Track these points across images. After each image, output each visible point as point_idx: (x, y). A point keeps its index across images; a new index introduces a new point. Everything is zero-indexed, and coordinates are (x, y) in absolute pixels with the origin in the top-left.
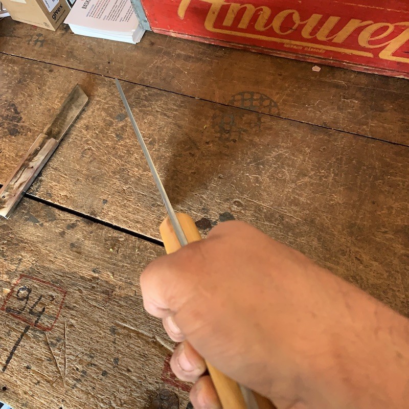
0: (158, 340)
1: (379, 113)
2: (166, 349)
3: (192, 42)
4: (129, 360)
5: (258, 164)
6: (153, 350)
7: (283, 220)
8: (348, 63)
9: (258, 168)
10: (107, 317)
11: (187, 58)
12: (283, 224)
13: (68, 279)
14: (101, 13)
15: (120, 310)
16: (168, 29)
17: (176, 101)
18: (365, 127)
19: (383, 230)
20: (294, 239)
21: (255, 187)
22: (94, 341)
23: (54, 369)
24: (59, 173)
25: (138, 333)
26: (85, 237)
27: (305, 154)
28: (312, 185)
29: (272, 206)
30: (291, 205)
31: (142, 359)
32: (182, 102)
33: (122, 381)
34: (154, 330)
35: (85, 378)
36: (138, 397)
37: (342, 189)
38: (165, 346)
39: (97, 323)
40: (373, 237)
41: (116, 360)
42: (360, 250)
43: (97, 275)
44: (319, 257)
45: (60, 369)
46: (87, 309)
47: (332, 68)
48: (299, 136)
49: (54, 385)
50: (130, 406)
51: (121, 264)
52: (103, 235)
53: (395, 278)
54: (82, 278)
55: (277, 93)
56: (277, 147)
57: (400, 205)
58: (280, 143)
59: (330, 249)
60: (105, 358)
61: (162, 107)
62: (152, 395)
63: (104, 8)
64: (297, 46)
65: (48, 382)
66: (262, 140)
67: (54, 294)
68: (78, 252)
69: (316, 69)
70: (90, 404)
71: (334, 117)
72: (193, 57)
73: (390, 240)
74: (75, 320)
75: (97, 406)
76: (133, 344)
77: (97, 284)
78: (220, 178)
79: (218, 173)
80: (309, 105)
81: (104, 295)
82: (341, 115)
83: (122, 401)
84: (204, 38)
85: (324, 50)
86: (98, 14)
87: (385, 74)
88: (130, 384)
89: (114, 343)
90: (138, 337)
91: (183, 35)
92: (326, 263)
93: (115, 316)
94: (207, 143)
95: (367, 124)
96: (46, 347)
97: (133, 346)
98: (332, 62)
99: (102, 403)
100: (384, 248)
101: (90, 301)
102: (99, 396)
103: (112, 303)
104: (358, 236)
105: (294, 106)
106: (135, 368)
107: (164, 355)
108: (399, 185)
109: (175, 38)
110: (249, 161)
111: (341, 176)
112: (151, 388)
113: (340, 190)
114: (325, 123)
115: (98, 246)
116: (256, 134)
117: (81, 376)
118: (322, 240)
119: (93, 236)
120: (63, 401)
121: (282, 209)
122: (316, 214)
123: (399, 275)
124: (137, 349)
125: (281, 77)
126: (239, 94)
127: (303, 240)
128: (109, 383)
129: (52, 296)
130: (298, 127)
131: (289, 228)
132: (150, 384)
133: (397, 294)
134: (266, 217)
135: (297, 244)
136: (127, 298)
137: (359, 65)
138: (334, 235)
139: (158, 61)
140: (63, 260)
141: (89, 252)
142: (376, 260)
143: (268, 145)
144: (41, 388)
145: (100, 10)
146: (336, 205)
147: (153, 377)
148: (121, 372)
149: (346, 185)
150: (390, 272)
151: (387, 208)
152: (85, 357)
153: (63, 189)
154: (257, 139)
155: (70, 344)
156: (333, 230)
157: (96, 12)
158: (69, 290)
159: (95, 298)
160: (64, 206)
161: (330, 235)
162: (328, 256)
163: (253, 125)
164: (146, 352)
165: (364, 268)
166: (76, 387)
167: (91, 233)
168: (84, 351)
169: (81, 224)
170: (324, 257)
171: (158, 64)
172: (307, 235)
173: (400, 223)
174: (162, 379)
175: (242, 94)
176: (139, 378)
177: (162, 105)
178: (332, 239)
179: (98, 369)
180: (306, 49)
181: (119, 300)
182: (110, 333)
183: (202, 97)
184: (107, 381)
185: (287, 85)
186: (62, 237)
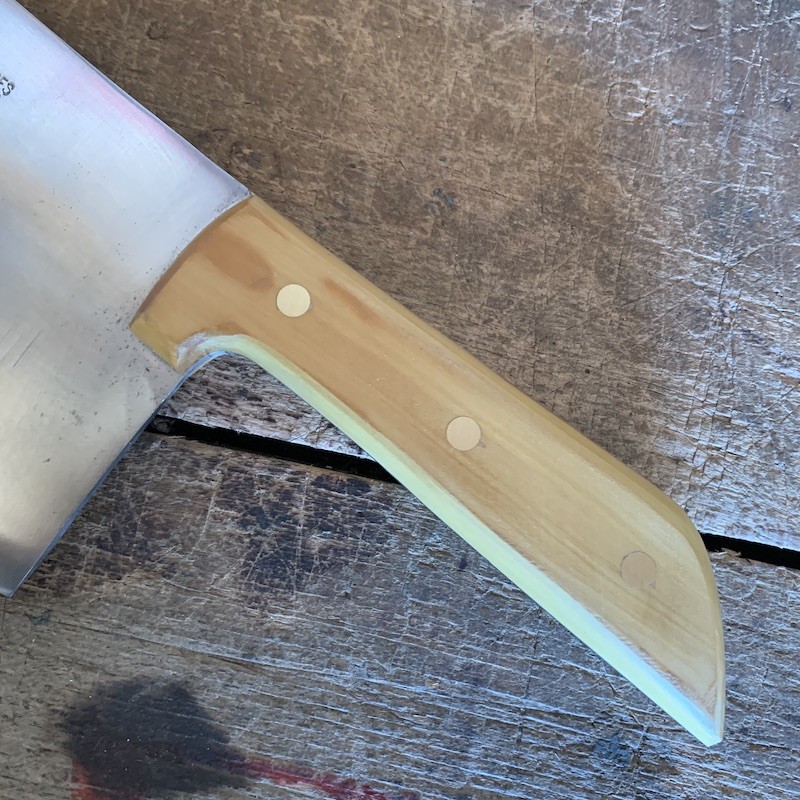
20: (505, 287)
21: (318, 71)
28: (550, 43)
30: (477, 138)
37: (664, 53)
44: (608, 347)
59: (648, 308)
118: (613, 278)
121: (443, 159)
122: (581, 171)
127: (541, 286)
149: (680, 39)
156: (650, 229)
161: (645, 252)
170: (631, 343)
172: (553, 264)
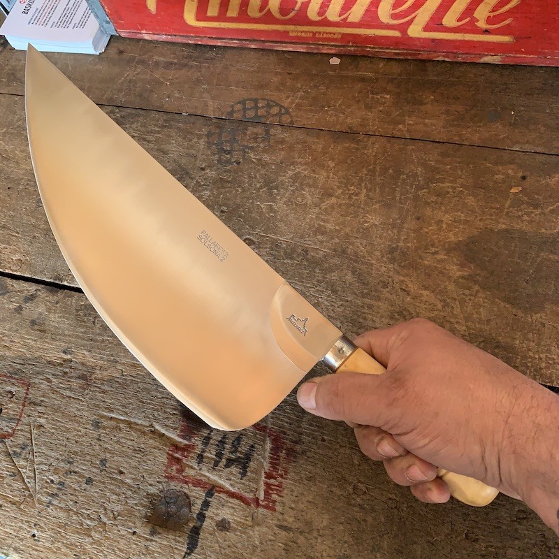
0: (157, 427)
1: (417, 107)
2: (169, 438)
3: (173, 44)
4: (120, 459)
5: (271, 189)
6: (151, 441)
7: (308, 254)
8: (373, 48)
9: (271, 194)
10: (87, 409)
11: (169, 65)
12: (307, 260)
13: (31, 367)
14: (48, 19)
15: (103, 397)
16: (138, 29)
17: (158, 121)
18: (400, 126)
19: (433, 250)
22: (73, 442)
23: (20, 485)
24: (9, 231)
25: (129, 424)
26: (49, 310)
27: (329, 169)
29: (292, 239)
31: (137, 455)
32: (165, 120)
33: (113, 487)
34: (151, 416)
35: (63, 491)
36: (136, 505)
38: (167, 433)
39: (74, 418)
40: (420, 261)
41: (103, 462)
42: (405, 279)
43: (69, 357)
45: (29, 485)
46: (59, 402)
47: (353, 57)
48: (319, 147)
49: (22, 507)
50: (126, 518)
51: (100, 338)
52: (74, 304)
53: (453, 308)
54: (49, 363)
55: (288, 97)
56: (293, 164)
57: (451, 216)
58: (296, 160)
60: (88, 461)
61: (140, 131)
62: (155, 500)
63: (52, 12)
64: (306, 32)
65: (14, 503)
66: (273, 158)
67: (13, 389)
68: (41, 331)
69: (335, 61)
70: (72, 523)
71: (362, 118)
72: (175, 64)
73: (442, 261)
74: (44, 418)
75: (81, 524)
76: (125, 438)
77: (71, 367)
78: (222, 212)
79: (221, 206)
80: (329, 107)
81: (81, 381)
82: (370, 115)
83: (115, 513)
84: (186, 36)
85: (339, 33)
86: (44, 20)
87: (420, 57)
88: (124, 490)
89: (99, 440)
90: (130, 428)
91: (159, 36)
92: (364, 299)
93: (97, 406)
94: (203, 169)
95: (403, 123)
96: (8, 459)
97: (124, 441)
98: (352, 49)
99: (89, 519)
100: (436, 272)
101: (62, 391)
102: (84, 511)
103: (92, 389)
104: (401, 263)
105: (311, 111)
106: (128, 468)
107: (166, 445)
108: (448, 192)
109: (151, 41)
110: (258, 185)
111: (375, 191)
112: (153, 490)
113: (375, 209)
114: (350, 128)
115: (68, 319)
116: (265, 151)
117: (58, 489)
119: (60, 306)
120: (35, 525)
123: (457, 303)
124: (130, 443)
125: (290, 76)
126: (239, 103)
128: (96, 492)
129: (11, 392)
130: (318, 137)
131: (315, 263)
132: (150, 485)
133: (456, 326)
134: (285, 253)
135: (327, 282)
136: (111, 380)
137: (387, 48)
138: (372, 265)
139: (129, 74)
140: (22, 343)
141: (56, 328)
142: (426, 288)
143: (282, 163)
144: (5, 513)
145: (46, 15)
146: (371, 227)
147: (154, 476)
148: (110, 475)
150: (444, 301)
151: (436, 223)
152: (62, 464)
153: (15, 252)
154: (266, 158)
155: (40, 450)
157: (41, 18)
158: (32, 381)
159: (68, 386)
160: (18, 274)
162: (365, 291)
163: (259, 140)
164: (143, 446)
165: (412, 301)
166: (52, 504)
167: (57, 303)
168: (59, 456)
169: (43, 293)
171: (131, 77)
173: (452, 238)
174: (166, 477)
175: (243, 102)
176: (134, 479)
177: (139, 128)
178: (369, 270)
179: (79, 477)
180: (317, 36)
181: (102, 384)
182: (92, 428)
183: (191, 111)
184: (93, 491)
185: (299, 85)
186: (19, 313)
